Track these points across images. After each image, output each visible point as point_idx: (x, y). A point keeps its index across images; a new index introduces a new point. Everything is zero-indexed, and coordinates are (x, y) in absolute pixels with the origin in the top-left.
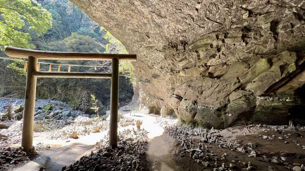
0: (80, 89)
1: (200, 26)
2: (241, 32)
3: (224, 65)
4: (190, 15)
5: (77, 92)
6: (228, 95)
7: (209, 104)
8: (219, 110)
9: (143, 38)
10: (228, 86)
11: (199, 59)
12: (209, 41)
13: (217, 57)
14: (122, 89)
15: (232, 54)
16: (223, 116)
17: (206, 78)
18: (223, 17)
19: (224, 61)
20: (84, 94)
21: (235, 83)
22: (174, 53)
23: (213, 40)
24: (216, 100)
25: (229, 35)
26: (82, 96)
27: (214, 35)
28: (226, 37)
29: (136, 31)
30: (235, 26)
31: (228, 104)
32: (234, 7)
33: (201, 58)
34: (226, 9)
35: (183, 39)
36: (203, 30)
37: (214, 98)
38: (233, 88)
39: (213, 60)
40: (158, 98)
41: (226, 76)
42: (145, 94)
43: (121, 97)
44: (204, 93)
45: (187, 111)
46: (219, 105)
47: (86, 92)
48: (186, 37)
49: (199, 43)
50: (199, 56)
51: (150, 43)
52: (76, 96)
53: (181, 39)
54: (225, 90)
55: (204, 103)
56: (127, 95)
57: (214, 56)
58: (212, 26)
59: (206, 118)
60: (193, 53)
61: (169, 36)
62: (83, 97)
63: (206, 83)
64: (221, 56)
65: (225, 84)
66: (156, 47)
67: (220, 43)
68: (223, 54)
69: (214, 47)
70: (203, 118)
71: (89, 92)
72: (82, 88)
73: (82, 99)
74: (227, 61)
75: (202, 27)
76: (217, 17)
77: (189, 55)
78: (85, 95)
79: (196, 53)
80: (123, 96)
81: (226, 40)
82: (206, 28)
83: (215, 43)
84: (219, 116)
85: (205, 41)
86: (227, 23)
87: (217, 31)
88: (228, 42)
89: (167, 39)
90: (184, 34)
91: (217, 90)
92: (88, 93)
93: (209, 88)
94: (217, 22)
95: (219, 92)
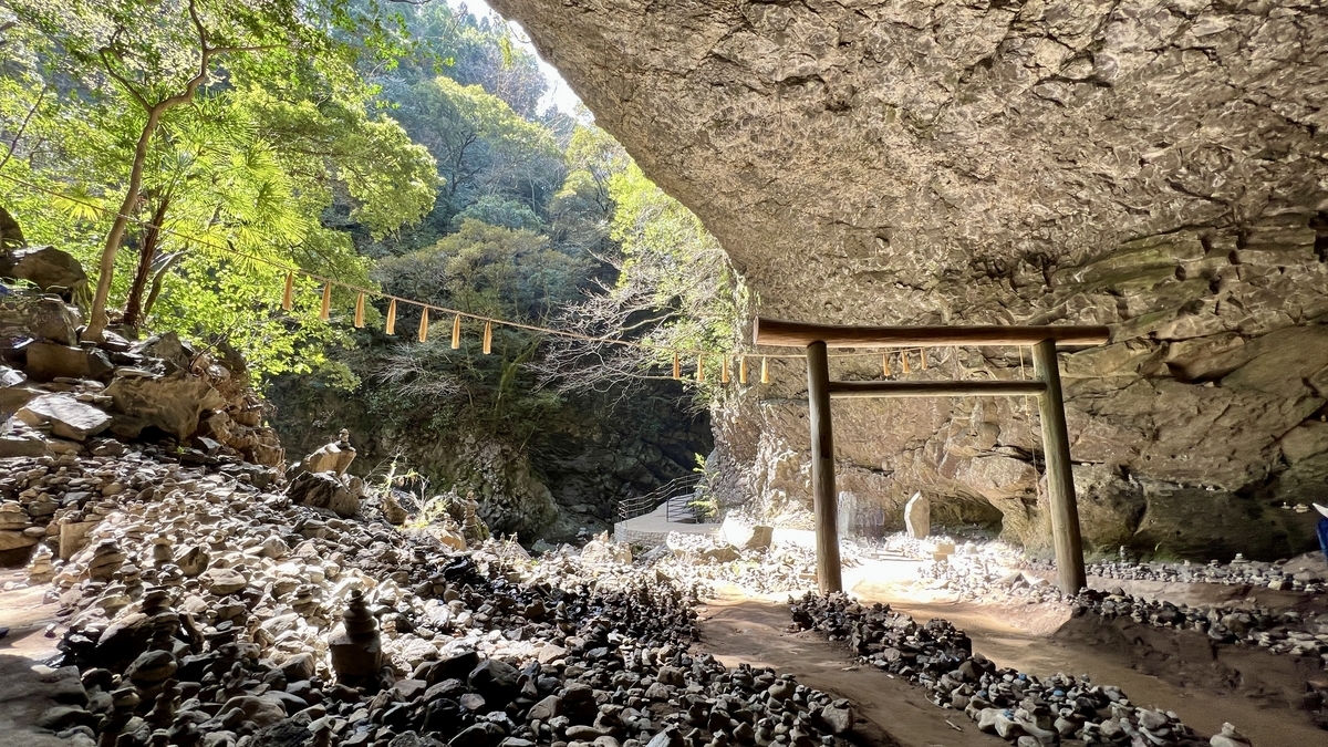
0: (471, 439)
1: (1128, 209)
2: (1308, 230)
3: (1233, 337)
4: (1105, 176)
5: (458, 450)
6: (1278, 440)
7: (1196, 473)
8: (1243, 493)
9: (863, 245)
10: (1273, 408)
11: (1126, 317)
12: (1170, 257)
13: (1204, 311)
14: (622, 433)
15: (1272, 299)
16: (1270, 515)
17: (1165, 382)
18: (1238, 183)
19: (1233, 324)
20: (492, 456)
21: (1301, 400)
22: (1005, 297)
23: (1190, 255)
24: (1225, 459)
25: (1253, 239)
26: (483, 465)
27: (1193, 238)
28: (1241, 245)
29: (838, 222)
30: (1281, 210)
31: (1280, 472)
32: (1290, 159)
33: (1131, 311)
34: (1259, 162)
35: (1038, 246)
36: (1138, 220)
37: (1214, 451)
38: (1292, 414)
39: (1190, 320)
40: (854, 466)
41: (1254, 374)
42: (790, 452)
43: (621, 468)
44: (1165, 436)
45: (1100, 504)
46: (1243, 476)
47: (497, 449)
48: (1049, 241)
49: (1117, 263)
50: (1122, 306)
51: (885, 259)
52: (457, 465)
53: (1025, 245)
54: (1259, 422)
55: (1172, 473)
56: (643, 457)
57: (1193, 308)
58: (1185, 210)
59: (1197, 522)
60: (1099, 297)
61: (976, 238)
62: (486, 472)
63: (1170, 399)
64: (1225, 306)
65: (1258, 404)
66: (903, 274)
67: (1221, 264)
68: (1230, 300)
69: (1188, 275)
70: (1186, 523)
71: (506, 447)
72: (480, 433)
73: (482, 477)
74: (1247, 322)
75: (1138, 212)
76: (1218, 181)
77: (1079, 305)
78: (492, 462)
79: (1111, 298)
80: (631, 461)
81: (1244, 255)
82: (1153, 214)
83: (1194, 265)
84: (1255, 513)
85: (1151, 257)
86: (1251, 198)
87: (1204, 225)
88: (1254, 261)
89: (968, 248)
90: (1045, 231)
91: (1226, 422)
92: (503, 451)
93: (1189, 420)
94: (1209, 198)
95: (1237, 430)
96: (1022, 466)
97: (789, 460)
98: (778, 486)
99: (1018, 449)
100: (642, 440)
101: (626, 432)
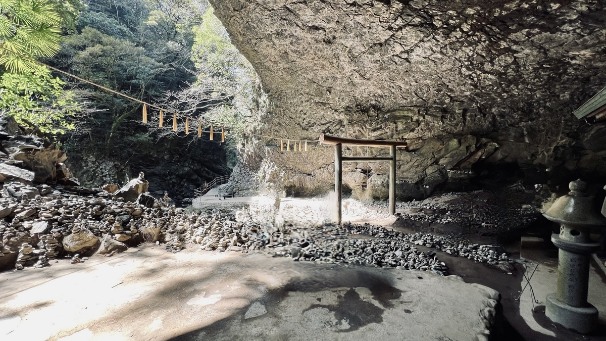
0: (92, 158)
1: (403, 97)
2: (440, 113)
3: (419, 140)
4: (400, 86)
5: (83, 164)
6: (425, 169)
7: (407, 178)
8: (417, 183)
9: (321, 93)
10: (426, 161)
11: (397, 131)
12: (410, 114)
13: (415, 132)
14: (180, 155)
15: (430, 130)
16: (421, 189)
17: (403, 151)
18: (429, 96)
19: (420, 136)
20: (108, 168)
21: (431, 159)
22: (365, 119)
23: (415, 115)
24: (414, 174)
25: (429, 113)
26: (103, 173)
27: (416, 110)
28: (426, 114)
29: (314, 82)
30: (436, 105)
31: (425, 177)
32: (442, 93)
33: (398, 129)
34: (435, 92)
35: (376, 103)
36: (405, 101)
37: (412, 172)
38: (429, 162)
39: (412, 134)
40: (301, 173)
41: (423, 151)
42: (276, 167)
43: (181, 172)
44: (402, 167)
45: (384, 187)
46: (417, 178)
47: (111, 164)
48: (380, 102)
49: (397, 113)
50: (397, 128)
51: (328, 99)
52: (84, 173)
53: (373, 102)
54: (423, 164)
55: (402, 178)
56: (192, 167)
57: (413, 130)
58: (416, 101)
59: (407, 191)
60: (391, 124)
61: (359, 97)
62: (105, 176)
63: (404, 157)
64: (420, 131)
65: (423, 159)
66: (332, 105)
67: (421, 118)
68: (421, 129)
69: (413, 120)
70: (404, 192)
71: (116, 163)
72: (98, 155)
73: (102, 179)
74: (423, 136)
75: (405, 99)
76: (425, 95)
77: (386, 125)
78: (109, 171)
79: (394, 124)
80: (186, 169)
81: (427, 117)
82: (409, 100)
83: (415, 118)
84: (418, 188)
85: (405, 113)
86: (430, 101)
87: (419, 106)
88: (428, 119)
89: (356, 100)
90: (379, 99)
91: (416, 164)
92: (115, 165)
93: (408, 163)
94: (422, 99)
95: (418, 166)
96: (363, 175)
97: (276, 171)
98: (270, 181)
99: (362, 170)
100: (191, 158)
101: (183, 154)
